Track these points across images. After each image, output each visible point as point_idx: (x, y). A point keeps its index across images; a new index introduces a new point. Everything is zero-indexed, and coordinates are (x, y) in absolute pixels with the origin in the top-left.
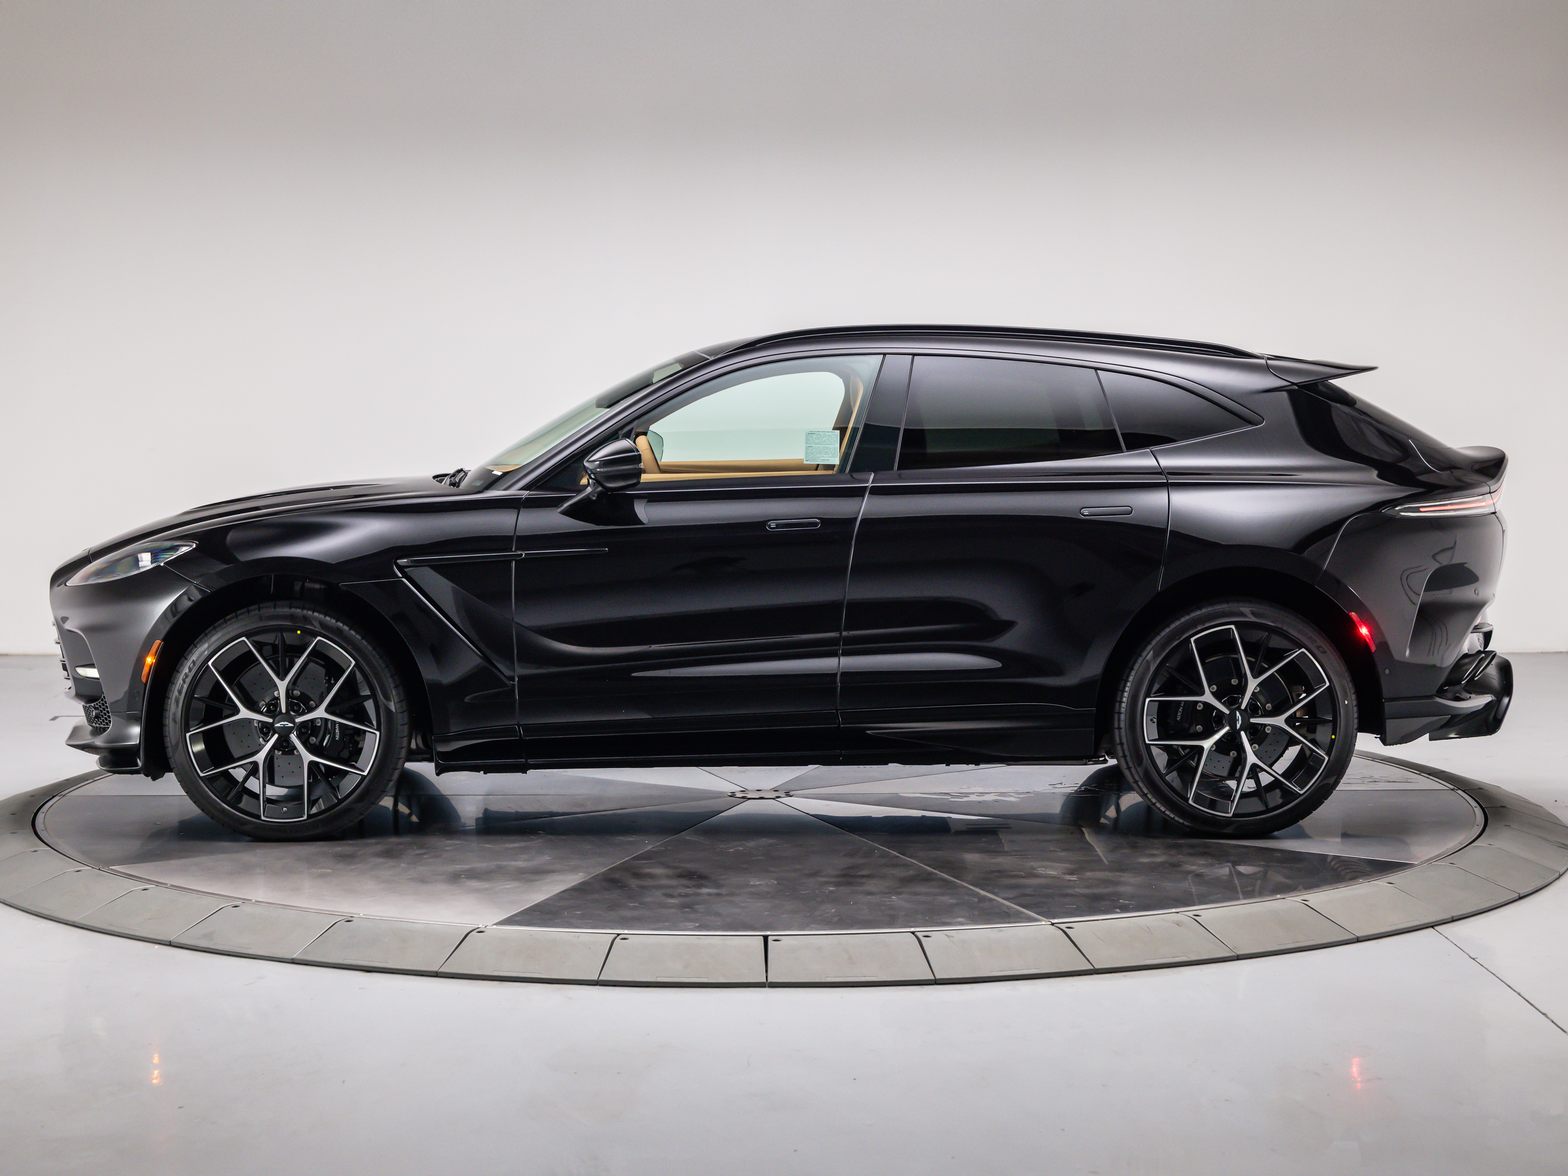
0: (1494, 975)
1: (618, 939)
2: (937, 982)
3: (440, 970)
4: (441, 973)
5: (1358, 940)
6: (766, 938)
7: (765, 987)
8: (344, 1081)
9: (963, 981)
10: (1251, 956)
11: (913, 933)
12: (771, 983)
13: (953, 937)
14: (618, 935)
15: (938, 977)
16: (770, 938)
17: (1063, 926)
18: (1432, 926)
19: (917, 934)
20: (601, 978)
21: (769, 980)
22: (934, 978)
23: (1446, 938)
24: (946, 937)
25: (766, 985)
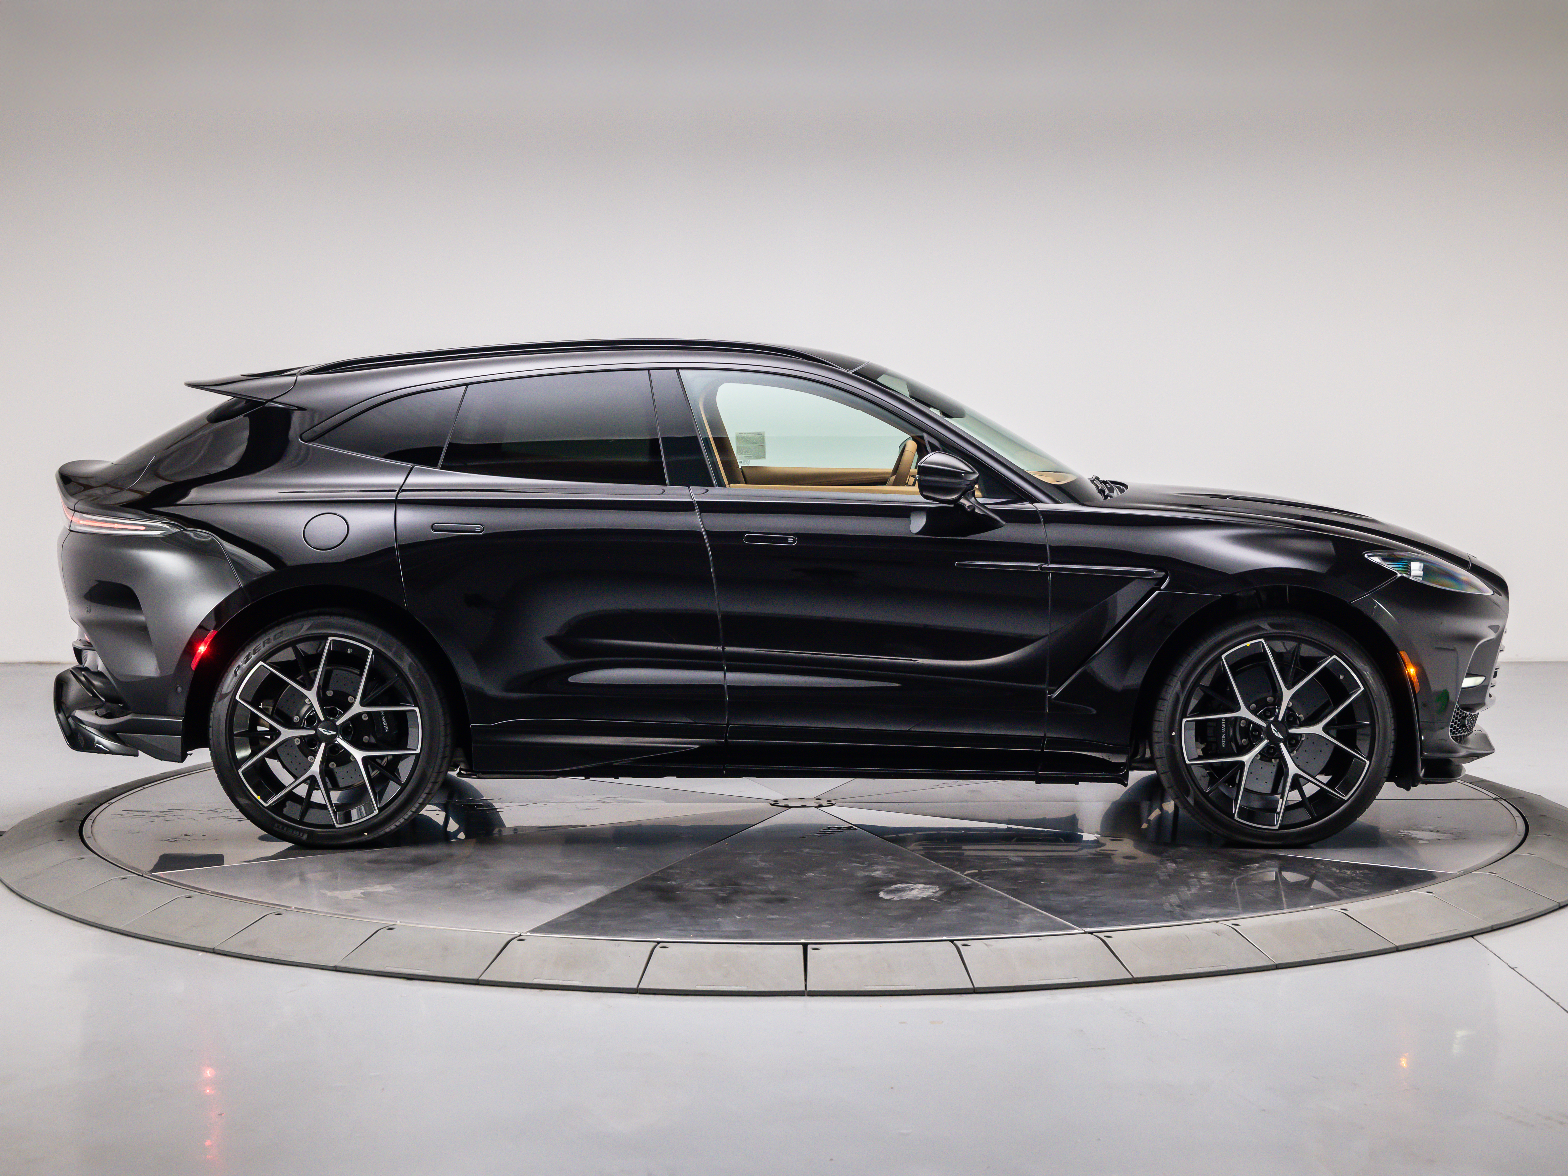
0: (1533, 984)
1: (658, 947)
2: (976, 991)
3: (481, 978)
5: (1398, 949)
6: (805, 946)
7: (804, 995)
10: (1290, 966)
11: (952, 941)
12: (810, 991)
14: (659, 942)
15: (976, 986)
16: (809, 947)
17: (1102, 935)
18: (1472, 935)
20: (640, 987)
21: (808, 989)
22: (972, 987)
23: (1486, 947)
25: (805, 994)
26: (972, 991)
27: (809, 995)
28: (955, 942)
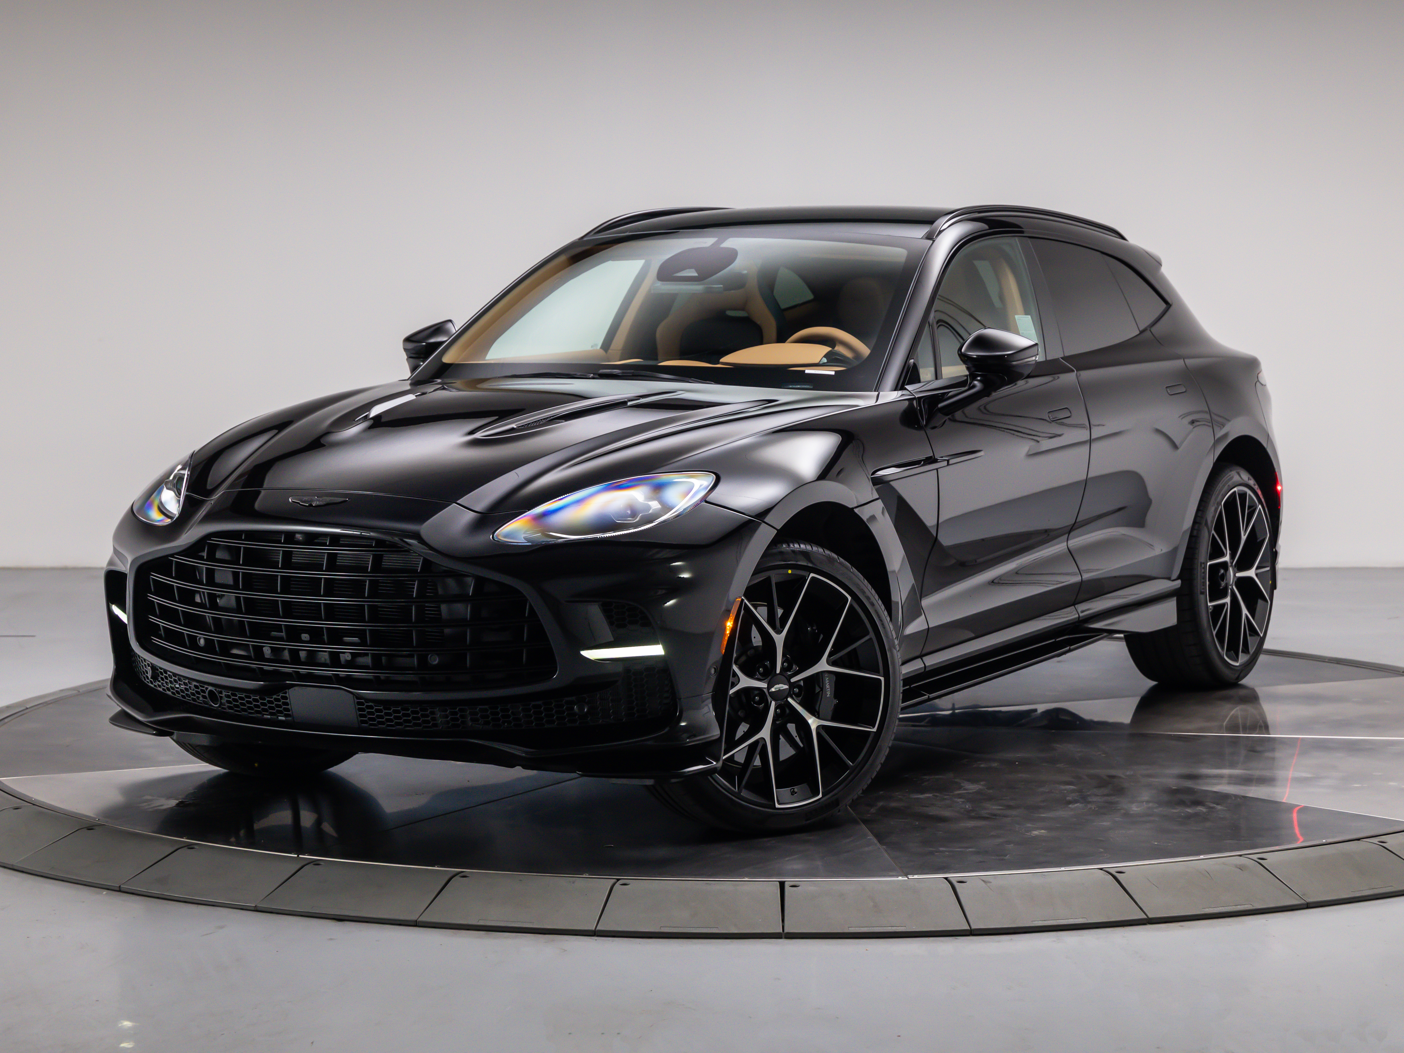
1: (618, 884)
3: (420, 919)
4: (420, 922)
6: (782, 885)
7: (781, 938)
8: (312, 1043)
9: (1002, 932)
12: (789, 933)
13: (990, 882)
14: (619, 880)
15: (973, 927)
17: (1113, 871)
19: (952, 880)
20: (598, 928)
21: (786, 931)
22: (968, 928)
24: (983, 883)
25: (782, 936)
26: (968, 933)
27: (786, 938)
28: (949, 879)
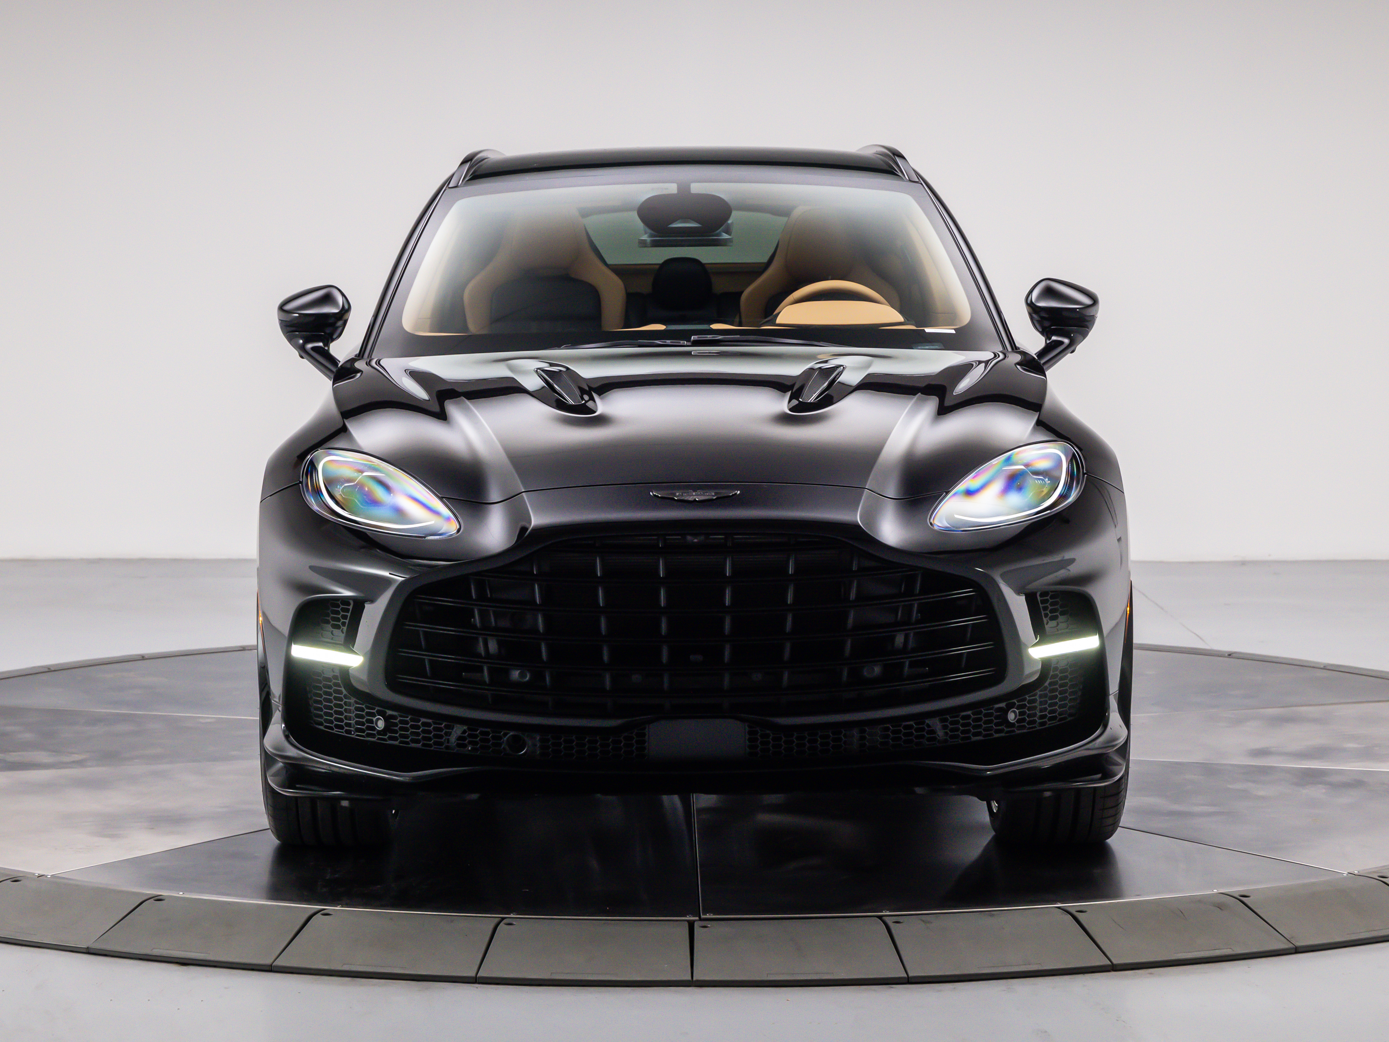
1: (502, 924)
2: (910, 981)
3: (275, 963)
4: (276, 966)
6: (691, 925)
7: (690, 986)
12: (697, 981)
13: (933, 923)
14: (503, 919)
15: (911, 974)
17: (1073, 911)
19: (886, 919)
20: (480, 974)
21: (695, 978)
22: (905, 975)
24: (921, 923)
25: (690, 983)
26: (905, 981)
27: (696, 986)
28: (884, 918)
